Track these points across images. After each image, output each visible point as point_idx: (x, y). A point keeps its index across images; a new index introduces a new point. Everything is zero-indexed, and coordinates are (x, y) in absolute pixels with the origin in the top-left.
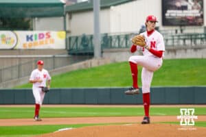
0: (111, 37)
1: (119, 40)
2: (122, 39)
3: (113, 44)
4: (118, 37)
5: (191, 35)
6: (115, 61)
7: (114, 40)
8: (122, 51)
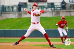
0: (5, 7)
1: (9, 8)
2: (10, 8)
3: (6, 10)
4: (9, 7)
5: (41, 6)
6: (7, 18)
7: (7, 8)
8: (10, 13)
